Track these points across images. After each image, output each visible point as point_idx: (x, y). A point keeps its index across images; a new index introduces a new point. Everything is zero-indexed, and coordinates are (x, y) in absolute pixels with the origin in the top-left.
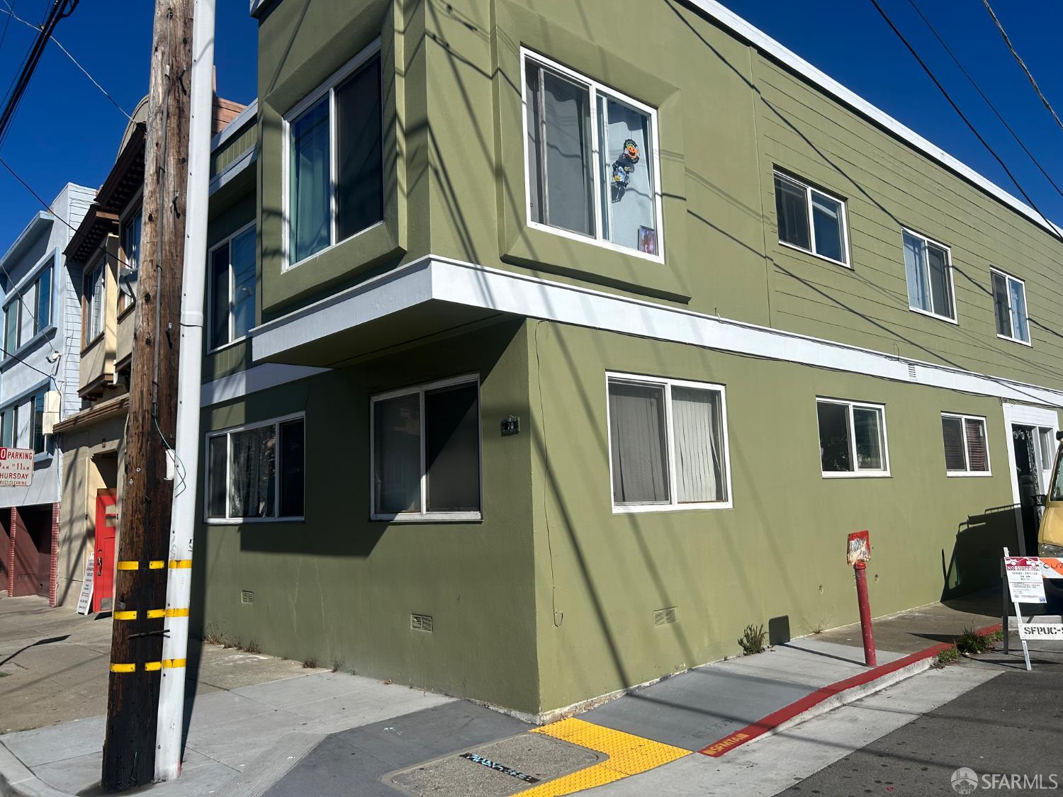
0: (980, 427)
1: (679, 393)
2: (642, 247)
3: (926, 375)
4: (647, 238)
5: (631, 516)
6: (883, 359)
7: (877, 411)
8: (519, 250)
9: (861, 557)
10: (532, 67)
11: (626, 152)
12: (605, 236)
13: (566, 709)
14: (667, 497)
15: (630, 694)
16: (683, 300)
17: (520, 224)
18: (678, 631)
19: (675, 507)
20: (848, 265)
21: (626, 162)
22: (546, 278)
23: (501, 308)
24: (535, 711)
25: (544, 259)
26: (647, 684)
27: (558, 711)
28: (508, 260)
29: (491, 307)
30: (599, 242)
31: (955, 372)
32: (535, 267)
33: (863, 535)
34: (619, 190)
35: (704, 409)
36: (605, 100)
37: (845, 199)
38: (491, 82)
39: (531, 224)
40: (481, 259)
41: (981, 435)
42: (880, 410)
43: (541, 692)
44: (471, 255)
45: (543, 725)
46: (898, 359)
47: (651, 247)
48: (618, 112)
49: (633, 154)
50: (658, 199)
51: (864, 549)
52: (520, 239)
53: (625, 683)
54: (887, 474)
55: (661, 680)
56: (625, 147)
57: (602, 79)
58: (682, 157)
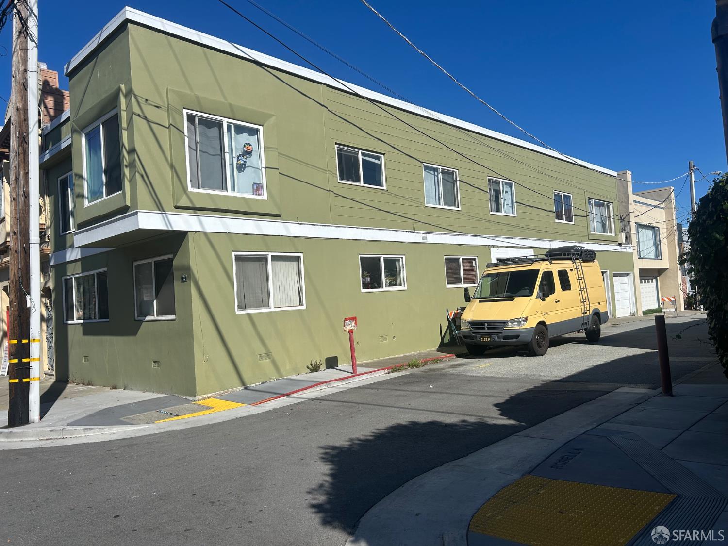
0: (474, 262)
1: (274, 258)
2: (255, 193)
3: (431, 239)
4: (257, 188)
5: (249, 315)
6: (405, 233)
7: (401, 259)
8: (184, 202)
9: (352, 328)
10: (191, 118)
11: (245, 149)
12: (234, 189)
13: (210, 395)
14: (269, 305)
15: (246, 388)
16: (279, 216)
17: (185, 189)
18: (274, 363)
19: (272, 309)
20: (384, 188)
21: (248, 153)
22: (200, 213)
23: (175, 229)
24: (195, 396)
25: (197, 206)
26: (254, 385)
27: (205, 396)
28: (176, 207)
29: (170, 229)
30: (230, 193)
31: (455, 235)
32: (195, 209)
33: (354, 319)
34: (241, 167)
35: (294, 264)
36: (232, 126)
37: (384, 154)
38: (168, 130)
39: (190, 189)
40: (165, 208)
41: (474, 265)
42: (402, 258)
43: (197, 388)
44: (160, 207)
45: (198, 401)
46: (415, 232)
47: (260, 192)
48: (240, 130)
49: (249, 149)
50: (264, 170)
51: (354, 324)
52: (185, 197)
53: (243, 383)
54: (405, 288)
55: (262, 384)
56: (244, 147)
57: (232, 118)
58: (277, 149)
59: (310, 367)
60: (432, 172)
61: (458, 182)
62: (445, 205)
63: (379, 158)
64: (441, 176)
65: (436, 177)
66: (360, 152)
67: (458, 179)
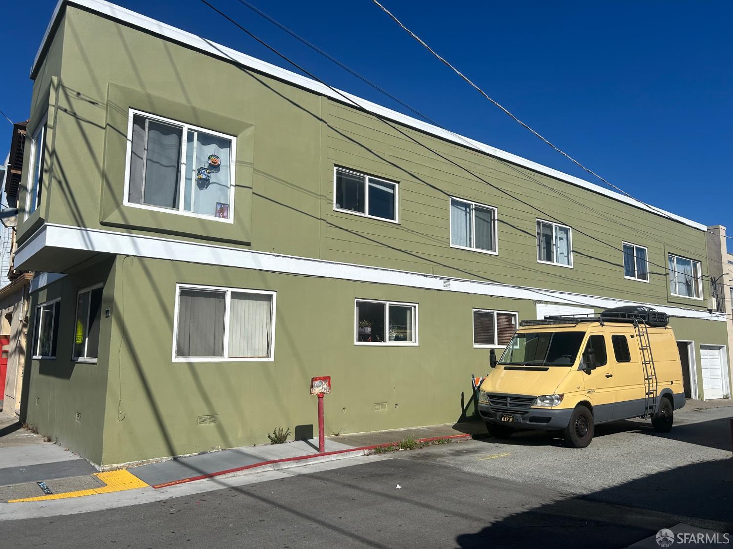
0: (513, 318)
1: (234, 295)
2: (218, 214)
3: (456, 286)
4: (222, 209)
5: (190, 365)
6: (420, 277)
7: (413, 308)
8: (115, 217)
9: (323, 391)
10: (138, 120)
11: (210, 162)
12: (187, 207)
13: (122, 465)
14: (221, 354)
15: (175, 459)
16: (248, 244)
17: (118, 204)
18: (221, 429)
19: (226, 359)
20: (397, 222)
21: (214, 167)
22: (135, 233)
23: (98, 249)
24: (100, 465)
25: (132, 223)
26: (188, 455)
27: (115, 465)
28: (103, 224)
29: (91, 249)
30: (181, 212)
31: (489, 284)
32: (128, 228)
33: (326, 379)
34: (203, 183)
35: (265, 304)
36: (196, 134)
37: (398, 182)
38: (104, 131)
39: (126, 202)
40: (87, 224)
41: (513, 322)
42: (415, 307)
43: (103, 454)
44: (80, 222)
45: (103, 472)
46: (434, 277)
47: (225, 214)
48: (205, 139)
49: (216, 163)
50: (233, 189)
51: (325, 386)
52: (116, 212)
53: (172, 452)
54: (417, 344)
55: (199, 454)
56: (209, 159)
57: (195, 124)
58: (252, 164)
59: (273, 436)
60: (464, 209)
61: (496, 222)
62: (477, 247)
63: (392, 187)
64: (473, 213)
65: (468, 215)
66: (367, 177)
67: (496, 218)
